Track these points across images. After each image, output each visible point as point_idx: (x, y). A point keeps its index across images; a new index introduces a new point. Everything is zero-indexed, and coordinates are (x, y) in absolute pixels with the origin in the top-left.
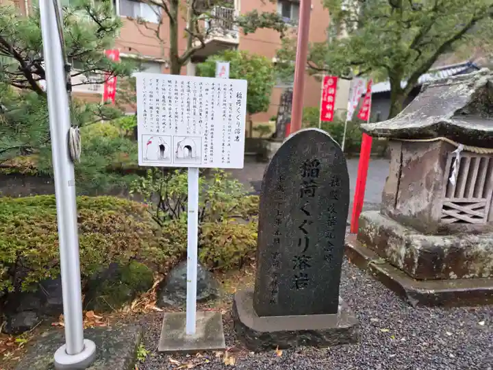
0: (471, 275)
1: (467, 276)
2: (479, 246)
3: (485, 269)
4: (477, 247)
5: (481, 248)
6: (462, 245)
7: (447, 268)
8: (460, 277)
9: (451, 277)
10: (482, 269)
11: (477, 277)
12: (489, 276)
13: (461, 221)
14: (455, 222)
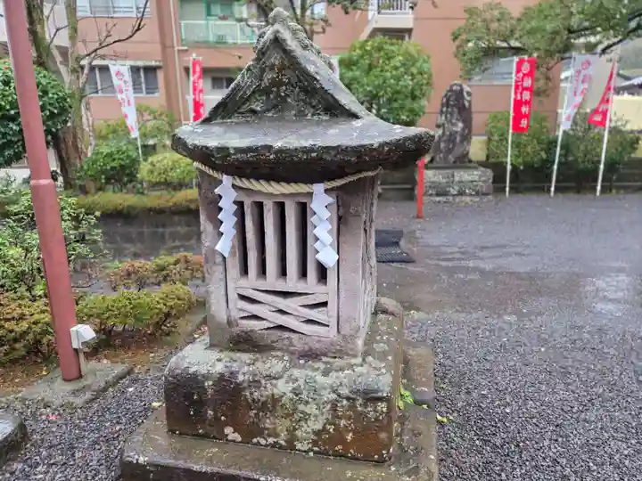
0: (271, 440)
1: (263, 442)
2: (281, 383)
3: (298, 433)
4: (275, 386)
5: (282, 387)
6: (241, 378)
7: (217, 419)
8: (247, 440)
9: (230, 438)
10: (291, 432)
11: (281, 447)
12: (310, 450)
13: (281, 327)
14: (268, 328)
